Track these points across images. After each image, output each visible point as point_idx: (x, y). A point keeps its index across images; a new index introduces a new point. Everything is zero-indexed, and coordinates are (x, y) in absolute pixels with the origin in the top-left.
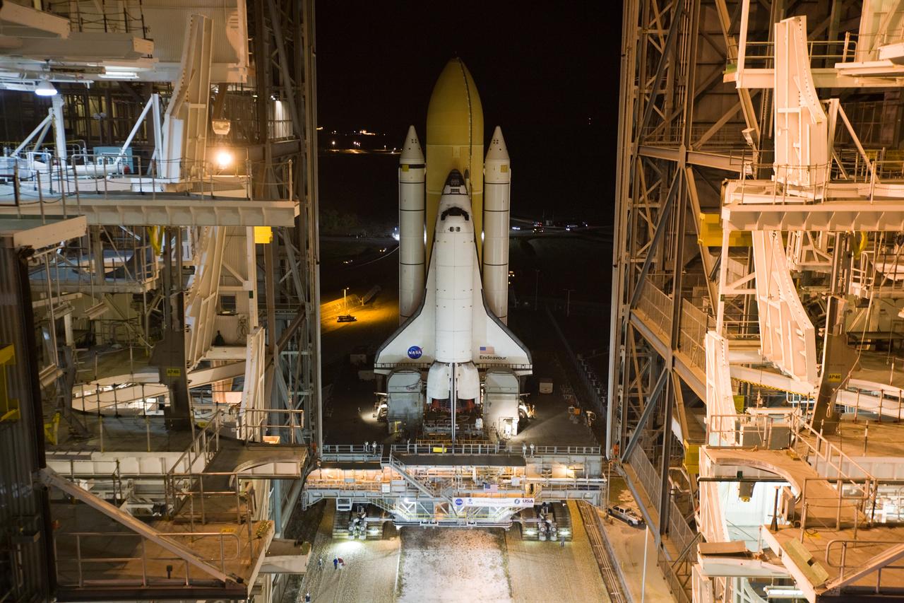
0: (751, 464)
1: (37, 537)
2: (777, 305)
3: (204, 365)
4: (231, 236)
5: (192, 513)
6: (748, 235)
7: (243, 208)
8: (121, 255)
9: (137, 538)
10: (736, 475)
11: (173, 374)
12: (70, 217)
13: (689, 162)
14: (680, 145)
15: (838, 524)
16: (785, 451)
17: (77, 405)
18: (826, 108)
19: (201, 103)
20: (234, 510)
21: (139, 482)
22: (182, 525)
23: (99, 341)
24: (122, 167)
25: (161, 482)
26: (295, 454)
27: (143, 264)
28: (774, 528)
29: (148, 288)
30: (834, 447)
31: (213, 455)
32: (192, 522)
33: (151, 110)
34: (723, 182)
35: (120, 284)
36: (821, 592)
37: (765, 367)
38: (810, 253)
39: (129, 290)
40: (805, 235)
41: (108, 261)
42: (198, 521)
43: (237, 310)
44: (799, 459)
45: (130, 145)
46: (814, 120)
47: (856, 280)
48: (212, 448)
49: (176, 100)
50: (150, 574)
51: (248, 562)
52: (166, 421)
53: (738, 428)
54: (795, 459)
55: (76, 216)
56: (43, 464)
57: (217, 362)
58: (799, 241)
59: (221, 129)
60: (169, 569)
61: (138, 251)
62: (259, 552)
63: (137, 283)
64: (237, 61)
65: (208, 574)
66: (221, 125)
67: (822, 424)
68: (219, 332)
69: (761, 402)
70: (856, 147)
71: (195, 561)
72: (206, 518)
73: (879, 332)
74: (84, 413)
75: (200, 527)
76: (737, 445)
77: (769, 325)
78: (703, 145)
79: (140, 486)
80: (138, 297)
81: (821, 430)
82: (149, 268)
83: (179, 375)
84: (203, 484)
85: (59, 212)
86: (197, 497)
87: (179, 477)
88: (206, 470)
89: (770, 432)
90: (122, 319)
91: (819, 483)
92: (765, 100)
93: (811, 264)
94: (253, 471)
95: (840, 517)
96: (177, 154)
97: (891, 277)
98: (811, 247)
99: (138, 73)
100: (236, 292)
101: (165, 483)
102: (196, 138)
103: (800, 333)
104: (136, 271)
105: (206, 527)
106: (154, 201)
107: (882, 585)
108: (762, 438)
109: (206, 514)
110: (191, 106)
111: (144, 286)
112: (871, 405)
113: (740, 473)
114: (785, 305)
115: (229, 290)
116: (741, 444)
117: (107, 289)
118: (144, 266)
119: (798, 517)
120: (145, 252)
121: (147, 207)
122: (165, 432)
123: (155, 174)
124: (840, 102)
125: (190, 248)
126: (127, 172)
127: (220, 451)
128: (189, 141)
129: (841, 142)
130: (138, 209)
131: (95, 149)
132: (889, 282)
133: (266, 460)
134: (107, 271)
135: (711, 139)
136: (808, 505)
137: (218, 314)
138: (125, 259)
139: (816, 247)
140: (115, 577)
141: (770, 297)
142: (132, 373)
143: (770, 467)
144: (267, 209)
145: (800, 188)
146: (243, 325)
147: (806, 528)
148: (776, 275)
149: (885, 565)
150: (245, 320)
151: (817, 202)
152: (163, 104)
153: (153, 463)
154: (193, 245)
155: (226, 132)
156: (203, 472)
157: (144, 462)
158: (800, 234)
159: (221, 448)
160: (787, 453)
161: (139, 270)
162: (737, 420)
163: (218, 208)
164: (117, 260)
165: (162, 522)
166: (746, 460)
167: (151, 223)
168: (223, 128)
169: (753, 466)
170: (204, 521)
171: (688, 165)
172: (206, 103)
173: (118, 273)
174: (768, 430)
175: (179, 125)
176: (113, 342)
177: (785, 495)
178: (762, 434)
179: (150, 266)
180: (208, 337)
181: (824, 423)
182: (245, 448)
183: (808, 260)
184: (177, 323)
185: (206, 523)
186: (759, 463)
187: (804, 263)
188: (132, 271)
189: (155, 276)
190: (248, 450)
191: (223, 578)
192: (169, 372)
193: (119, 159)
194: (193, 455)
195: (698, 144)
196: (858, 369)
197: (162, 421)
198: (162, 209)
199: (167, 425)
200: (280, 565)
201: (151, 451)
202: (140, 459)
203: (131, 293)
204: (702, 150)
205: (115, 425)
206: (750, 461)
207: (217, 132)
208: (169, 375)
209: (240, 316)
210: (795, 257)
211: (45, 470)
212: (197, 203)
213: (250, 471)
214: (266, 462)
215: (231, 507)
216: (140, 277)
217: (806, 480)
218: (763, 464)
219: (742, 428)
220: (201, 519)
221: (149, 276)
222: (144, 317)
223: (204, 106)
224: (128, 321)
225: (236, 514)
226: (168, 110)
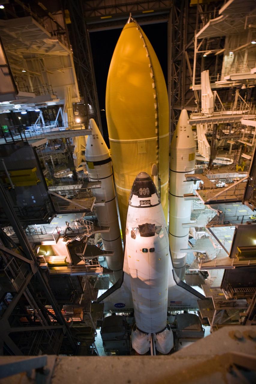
1: (50, 203)
2: (202, 142)
3: (81, 166)
6: (196, 126)
7: (80, 132)
8: (58, 145)
9: (69, 202)
12: (43, 139)
17: (56, 177)
18: (213, 93)
20: (87, 195)
22: (77, 199)
23: (59, 163)
24: (56, 125)
25: (72, 191)
28: (198, 190)
29: (65, 151)
30: (211, 172)
33: (60, 112)
34: (190, 114)
35: (59, 151)
36: (206, 202)
37: (200, 156)
38: (209, 129)
40: (208, 125)
41: (56, 147)
42: (80, 198)
44: (204, 175)
45: (57, 120)
46: (210, 97)
47: (218, 135)
49: (65, 108)
50: (72, 208)
51: (91, 205)
55: (44, 138)
56: (48, 190)
57: (84, 165)
58: (207, 127)
60: (76, 207)
61: (61, 144)
62: (93, 203)
64: (77, 97)
65: (83, 208)
66: (76, 113)
67: (209, 167)
70: (220, 102)
71: (80, 206)
73: (225, 146)
74: (58, 178)
75: (81, 199)
77: (200, 146)
80: (63, 154)
81: (209, 169)
83: (74, 169)
84: (81, 191)
85: (41, 138)
86: (79, 193)
87: (76, 190)
88: (82, 188)
91: (208, 180)
92: (200, 93)
93: (209, 132)
95: (211, 187)
96: (67, 121)
97: (226, 133)
98: (209, 128)
99: (56, 103)
102: (71, 116)
103: (206, 147)
105: (82, 199)
107: (218, 199)
108: (197, 171)
109: (82, 197)
110: (68, 109)
111: (63, 151)
112: (220, 162)
113: (192, 179)
114: (204, 142)
115: (83, 150)
117: (57, 152)
118: (63, 147)
119: (202, 187)
120: (63, 144)
122: (73, 181)
123: (63, 126)
124: (217, 92)
126: (58, 126)
128: (69, 117)
129: (216, 101)
130: (59, 135)
131: (50, 122)
132: (226, 135)
133: (93, 185)
134: (56, 149)
135: (189, 103)
136: (204, 185)
137: (82, 155)
139: (210, 128)
140: (66, 209)
141: (201, 140)
142: (66, 169)
143: (198, 178)
144: (86, 131)
145: (207, 114)
147: (204, 189)
148: (202, 135)
149: (219, 196)
151: (209, 117)
152: (62, 110)
153: (71, 187)
154: (74, 141)
155: (78, 114)
157: (70, 187)
158: (207, 125)
160: (202, 174)
164: (57, 146)
166: (193, 177)
167: (62, 137)
168: (77, 113)
173: (58, 149)
175: (66, 114)
176: (62, 163)
177: (200, 183)
180: (80, 160)
184: (71, 159)
187: (207, 132)
188: (61, 148)
190: (90, 183)
191: (86, 208)
194: (78, 185)
195: (186, 105)
196: (218, 155)
197: (72, 179)
198: (64, 134)
199: (73, 179)
200: (99, 205)
203: (61, 153)
204: (187, 106)
205: (64, 180)
207: (76, 114)
208: (72, 169)
210: (206, 130)
211: (49, 191)
212: (71, 132)
213: (90, 187)
216: (63, 149)
217: (204, 180)
221: (65, 149)
222: (66, 157)
223: (71, 109)
224: (64, 158)
225: (88, 196)
226: (64, 111)
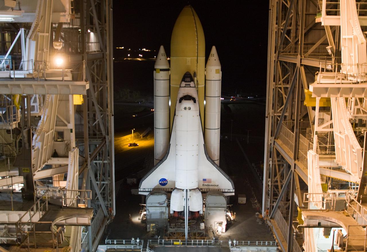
0: (324, 218)
2: (343, 137)
3: (49, 167)
4: (61, 101)
5: (28, 242)
6: (328, 100)
7: (60, 85)
10: (317, 224)
11: (26, 171)
13: (302, 63)
14: (297, 55)
15: (365, 249)
16: (342, 211)
19: (46, 33)
20: (51, 241)
21: (10, 226)
22: (24, 248)
24: (5, 66)
25: (14, 226)
26: (87, 213)
27: (11, 115)
28: (332, 251)
29: (14, 126)
30: (365, 209)
31: (44, 213)
32: (29, 247)
33: (20, 37)
34: (316, 73)
37: (339, 169)
38: (358, 110)
39: (4, 128)
40: (356, 100)
42: (32, 247)
43: (65, 139)
44: (349, 216)
45: (10, 54)
46: (360, 42)
48: (44, 209)
49: (33, 31)
52: (22, 195)
53: (323, 200)
54: (347, 216)
57: (55, 165)
58: (353, 104)
59: (58, 46)
61: (9, 108)
63: (8, 124)
64: (65, 11)
66: (58, 44)
67: (361, 198)
68: (55, 150)
69: (330, 187)
72: (37, 245)
76: (323, 209)
77: (339, 147)
78: (309, 55)
79: (11, 228)
80: (8, 131)
81: (361, 201)
82: (14, 117)
83: (29, 171)
84: (38, 227)
86: (31, 234)
87: (24, 224)
88: (41, 220)
89: (335, 202)
90: (7, 143)
91: (357, 228)
92: (337, 32)
93: (359, 115)
94: (66, 221)
95: (366, 245)
96: (33, 57)
98: (359, 107)
99: (14, 18)
100: (64, 129)
101: (16, 227)
102: (43, 50)
103: (354, 150)
104: (7, 117)
105: (37, 250)
106: (14, 82)
108: (331, 205)
109: (37, 243)
110: (40, 34)
111: (11, 126)
113: (319, 224)
114: (347, 136)
115: (61, 128)
116: (325, 208)
118: (12, 115)
119: (344, 245)
120: (12, 108)
121: (11, 85)
122: (22, 201)
123: (21, 69)
125: (38, 107)
126: (8, 67)
127: (48, 211)
128: (39, 52)
130: (6, 86)
133: (71, 216)
135: (312, 53)
136: (348, 239)
137: (55, 141)
138: (2, 113)
139: (362, 107)
141: (340, 133)
142: (9, 171)
143: (333, 220)
144: (72, 85)
145: (354, 76)
146: (68, 147)
147: (348, 251)
148: (343, 121)
150: (69, 144)
151: (358, 83)
152: (26, 34)
153: (14, 216)
154: (40, 105)
155: (60, 48)
156: (38, 221)
157: (11, 216)
158: (353, 99)
159: (49, 209)
160: (343, 213)
161: (9, 118)
162: (323, 196)
163: (47, 85)
165: (15, 246)
166: (322, 217)
167: (13, 93)
168: (59, 45)
169: (325, 219)
170: (36, 246)
171: (301, 65)
172: (49, 33)
174: (334, 201)
175: (33, 44)
177: (339, 234)
178: (331, 203)
179: (15, 115)
180: (49, 153)
181: (362, 197)
182: (62, 209)
183: (357, 113)
184: (27, 145)
185: (37, 248)
186: (328, 218)
187: (355, 115)
188: (5, 118)
189: (18, 121)
190: (63, 211)
192: (24, 170)
193: (4, 61)
194: (32, 213)
195: (307, 55)
197: (21, 195)
198: (18, 86)
201: (14, 210)
202: (8, 214)
203: (5, 129)
204: (308, 58)
206: (324, 217)
207: (56, 47)
208: (23, 171)
209: (66, 142)
210: (351, 112)
212: (36, 83)
213: (64, 221)
214: (71, 217)
215: (51, 240)
216: (9, 121)
217: (349, 226)
218: (330, 218)
219: (325, 200)
220: (34, 245)
221: (15, 120)
222: (16, 142)
223: (47, 34)
224: (10, 144)
225: (52, 243)
226: (29, 36)
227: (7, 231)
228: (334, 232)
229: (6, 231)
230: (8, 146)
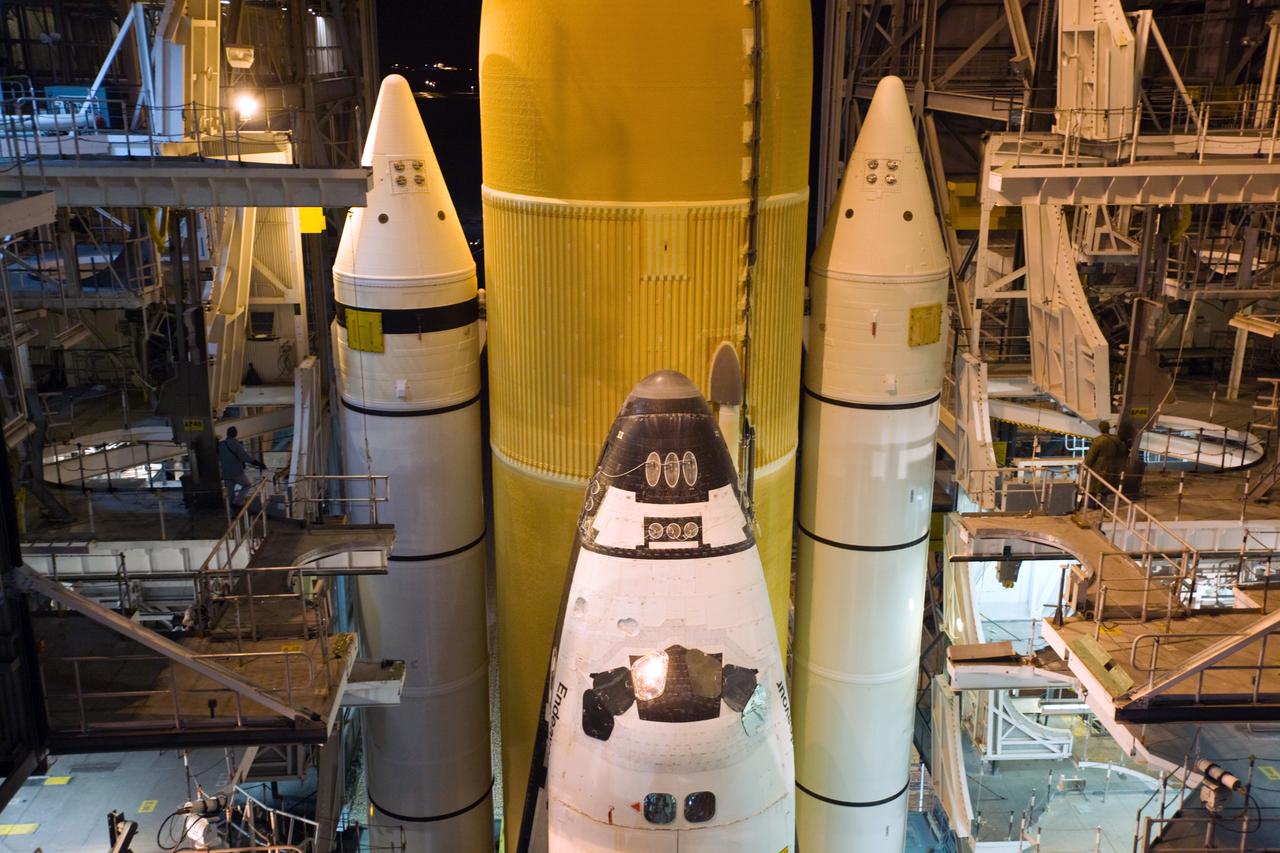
0: (1024, 536)
1: (15, 665)
2: (1056, 313)
4: (264, 222)
5: (238, 625)
6: (1016, 213)
7: (289, 180)
8: (104, 252)
9: (163, 662)
10: (1002, 552)
11: (194, 428)
12: (31, 194)
13: (929, 107)
14: (916, 81)
15: (1144, 613)
16: (1069, 516)
17: (50, 476)
18: (1133, 23)
19: (209, 19)
20: (298, 619)
21: (148, 584)
22: (223, 642)
23: (71, 380)
24: (92, 118)
26: (379, 538)
27: (139, 266)
28: (1058, 622)
29: (148, 301)
30: (1139, 508)
31: (260, 543)
32: (240, 637)
33: (132, 30)
34: (983, 136)
35: (106, 297)
36: (1122, 705)
37: (1040, 401)
38: (1105, 237)
39: (118, 306)
40: (1100, 210)
41: (84, 260)
42: (247, 637)
43: (276, 332)
44: (1088, 528)
45: (103, 84)
46: (1116, 42)
47: (1172, 276)
48: (257, 532)
49: (171, 14)
50: (185, 711)
51: (324, 691)
52: (185, 495)
53: (999, 486)
54: (1083, 528)
55: (40, 193)
56: (19, 563)
57: (250, 409)
58: (1091, 221)
59: (240, 60)
60: (212, 704)
61: (130, 245)
62: (339, 677)
63: (132, 295)
65: (269, 710)
66: (240, 53)
67: (1122, 478)
68: (251, 365)
69: (1039, 450)
70: (1174, 84)
71: (251, 693)
72: (258, 632)
73: (1194, 349)
74: (60, 486)
75: (249, 645)
76: (997, 510)
77: (1044, 340)
78: (950, 81)
79: (150, 589)
80: (134, 315)
81: (1120, 487)
82: (147, 272)
83: (202, 428)
85: (14, 187)
87: (214, 574)
88: (255, 560)
89: (1051, 490)
90: (105, 348)
91: (1116, 559)
92: (1043, 13)
93: (1107, 252)
94: (318, 565)
95: (1147, 604)
97: (1220, 270)
98: (1106, 228)
100: (273, 305)
102: (202, 73)
104: (128, 275)
105: (259, 645)
106: (153, 170)
107: (1204, 692)
108: (1039, 498)
109: (257, 627)
110: (195, 23)
111: (141, 298)
112: (1184, 451)
113: (1007, 549)
114: (1067, 313)
115: (264, 303)
116: (1003, 509)
117: (86, 303)
118: (141, 268)
119: (1091, 606)
120: (140, 247)
121: (142, 179)
122: (184, 511)
124: (1154, 15)
125: (206, 241)
126: (101, 124)
127: (268, 537)
128: (194, 77)
129: (1151, 76)
130: (129, 182)
131: (47, 90)
132: (1218, 277)
133: (336, 549)
134: (84, 276)
135: (957, 74)
136: (1106, 589)
137: (249, 339)
138: (111, 258)
139: (1114, 228)
140: (133, 717)
141: (1047, 302)
142: (126, 427)
143: (1050, 539)
144: (325, 180)
146: (289, 355)
147: (1104, 619)
149: (1209, 666)
150: (290, 347)
152: (151, 25)
153: (170, 556)
155: (248, 64)
156: (248, 567)
158: (1093, 211)
159: (271, 533)
160: (1072, 519)
161: (133, 275)
162: (998, 475)
163: (252, 180)
164: (99, 259)
165: (194, 639)
166: (1017, 531)
167: (149, 203)
168: (243, 58)
169: (1027, 538)
170: (254, 635)
171: (927, 111)
172: (216, 19)
173: (101, 279)
174: (1047, 486)
175: (177, 55)
176: (93, 382)
177: (1074, 577)
178: (1039, 494)
179: (149, 268)
180: (237, 373)
181: (1125, 477)
182: (305, 531)
183: (1102, 247)
184: (195, 352)
185: (259, 639)
186: (1036, 535)
187: (1096, 252)
188: (121, 275)
189: (158, 283)
190: (310, 534)
191: (291, 714)
192: (186, 425)
193: (86, 104)
194: (232, 544)
195: (943, 81)
196: (1170, 401)
197: (180, 496)
198: (166, 182)
199: (187, 501)
200: (362, 695)
201: (167, 539)
202: (151, 550)
203: (122, 308)
204: (948, 89)
205: (109, 503)
206: (1023, 532)
207: (234, 64)
208: (187, 428)
209: (282, 341)
210: (1084, 243)
211: (21, 569)
212: (219, 173)
213: (313, 565)
214: (336, 552)
215: (294, 615)
216: (135, 284)
217: (1104, 555)
218: (1041, 534)
219: (1005, 490)
220: (251, 633)
221: (149, 283)
222: (138, 345)
223: (213, 24)
224: (114, 351)
225: (301, 625)
226: (160, 29)
227: (141, 599)
228: (1064, 570)
229: (138, 597)
230: (111, 355)
